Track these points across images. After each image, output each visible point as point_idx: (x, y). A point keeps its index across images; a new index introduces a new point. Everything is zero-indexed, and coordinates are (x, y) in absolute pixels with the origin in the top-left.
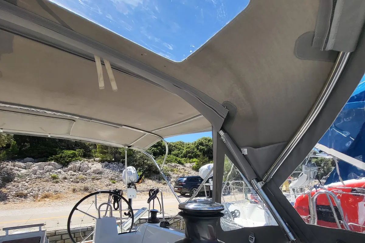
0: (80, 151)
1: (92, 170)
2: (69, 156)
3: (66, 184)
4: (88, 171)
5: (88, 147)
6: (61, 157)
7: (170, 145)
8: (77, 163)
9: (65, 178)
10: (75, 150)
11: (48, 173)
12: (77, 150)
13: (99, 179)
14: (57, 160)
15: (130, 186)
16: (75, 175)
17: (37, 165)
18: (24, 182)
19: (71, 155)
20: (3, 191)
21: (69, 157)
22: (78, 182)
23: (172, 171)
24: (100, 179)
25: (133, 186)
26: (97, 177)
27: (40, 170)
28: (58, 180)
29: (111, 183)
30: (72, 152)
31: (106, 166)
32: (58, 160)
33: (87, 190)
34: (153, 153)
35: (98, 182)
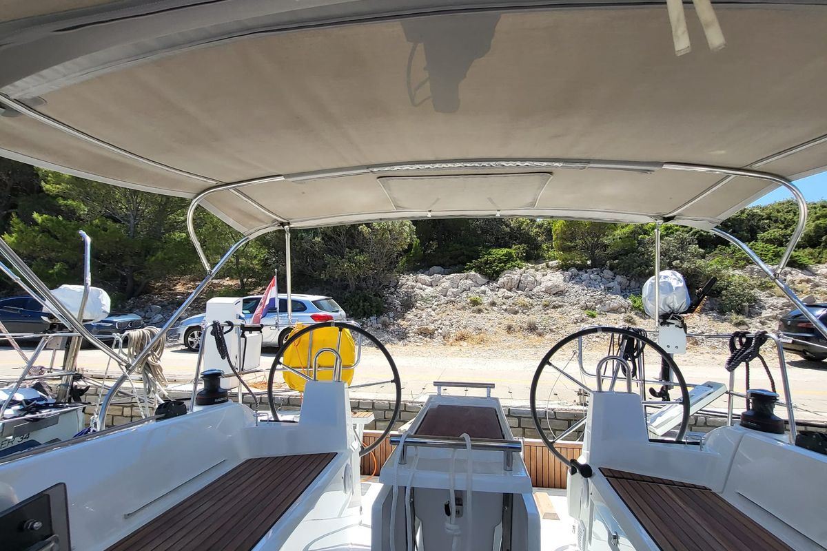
0: (519, 248)
1: (543, 287)
2: (500, 259)
3: (494, 314)
4: (535, 290)
5: (535, 239)
6: (486, 263)
7: (753, 215)
8: (514, 272)
9: (493, 304)
10: (510, 248)
11: (464, 294)
12: (514, 247)
13: (557, 307)
14: (479, 269)
15: (669, 321)
16: (511, 297)
17: (449, 279)
18: (430, 310)
19: (504, 257)
20: (401, 324)
21: (500, 261)
22: (516, 312)
23: (763, 287)
24: (560, 306)
25: (677, 322)
26: (555, 303)
27: (453, 288)
28: (481, 307)
29: (584, 316)
30: (505, 250)
31: (572, 278)
32: (481, 269)
33: (534, 330)
34: (697, 239)
35: (556, 314)
